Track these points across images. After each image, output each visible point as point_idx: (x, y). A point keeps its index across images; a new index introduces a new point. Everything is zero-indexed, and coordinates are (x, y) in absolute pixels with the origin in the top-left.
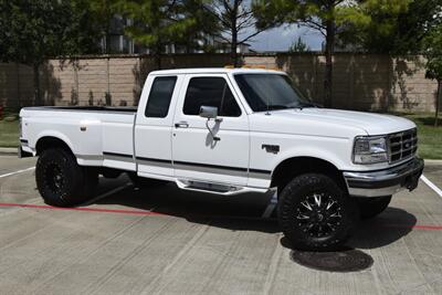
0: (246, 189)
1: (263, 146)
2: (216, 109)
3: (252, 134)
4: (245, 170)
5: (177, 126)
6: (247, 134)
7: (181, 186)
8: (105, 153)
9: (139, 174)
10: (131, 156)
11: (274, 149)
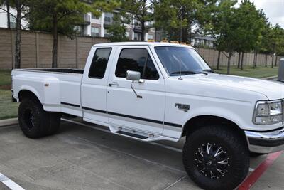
0: (161, 138)
1: (176, 105)
2: (139, 73)
3: (167, 94)
4: (161, 122)
5: (110, 85)
6: (163, 94)
7: (113, 131)
8: (62, 103)
9: (85, 119)
10: (79, 106)
11: (186, 108)
